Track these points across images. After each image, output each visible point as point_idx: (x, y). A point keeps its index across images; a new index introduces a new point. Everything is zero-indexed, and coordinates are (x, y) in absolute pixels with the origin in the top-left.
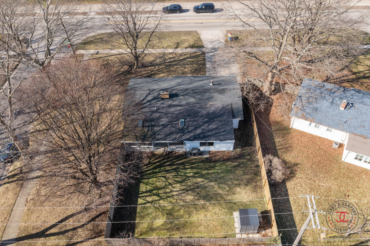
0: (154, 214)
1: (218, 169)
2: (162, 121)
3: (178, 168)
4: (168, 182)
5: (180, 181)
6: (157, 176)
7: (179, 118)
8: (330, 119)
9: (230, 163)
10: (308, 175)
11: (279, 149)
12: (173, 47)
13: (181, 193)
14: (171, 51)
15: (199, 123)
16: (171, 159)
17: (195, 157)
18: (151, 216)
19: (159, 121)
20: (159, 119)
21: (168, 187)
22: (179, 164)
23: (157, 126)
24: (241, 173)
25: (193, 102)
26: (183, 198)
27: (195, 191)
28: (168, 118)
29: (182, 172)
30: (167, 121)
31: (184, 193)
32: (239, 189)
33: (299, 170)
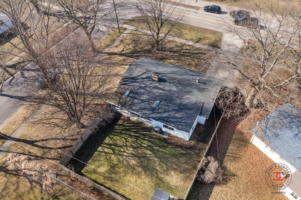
0: (102, 162)
1: (168, 151)
2: (143, 97)
3: (139, 137)
4: (126, 144)
5: (135, 147)
6: (121, 136)
7: (157, 99)
8: (285, 149)
9: (180, 149)
10: (239, 189)
11: (228, 156)
12: (194, 41)
13: (130, 156)
14: (191, 43)
15: (169, 109)
16: (139, 128)
17: (156, 134)
18: (100, 163)
19: (141, 96)
20: (142, 94)
21: (124, 147)
22: (142, 134)
23: (138, 99)
24: (184, 161)
25: (174, 90)
26: (129, 160)
27: (140, 159)
28: (149, 96)
29: (140, 141)
30: (147, 98)
31: (132, 157)
32: (174, 173)
33: (233, 180)
